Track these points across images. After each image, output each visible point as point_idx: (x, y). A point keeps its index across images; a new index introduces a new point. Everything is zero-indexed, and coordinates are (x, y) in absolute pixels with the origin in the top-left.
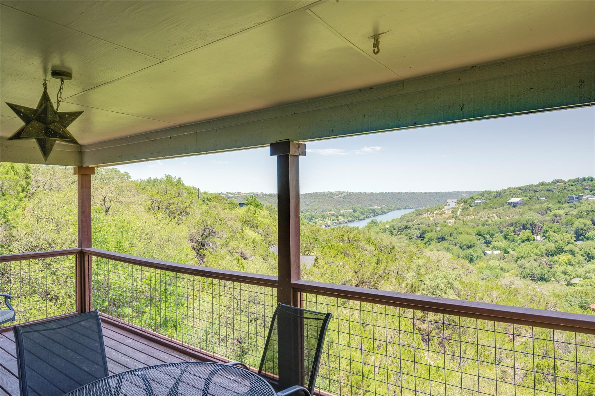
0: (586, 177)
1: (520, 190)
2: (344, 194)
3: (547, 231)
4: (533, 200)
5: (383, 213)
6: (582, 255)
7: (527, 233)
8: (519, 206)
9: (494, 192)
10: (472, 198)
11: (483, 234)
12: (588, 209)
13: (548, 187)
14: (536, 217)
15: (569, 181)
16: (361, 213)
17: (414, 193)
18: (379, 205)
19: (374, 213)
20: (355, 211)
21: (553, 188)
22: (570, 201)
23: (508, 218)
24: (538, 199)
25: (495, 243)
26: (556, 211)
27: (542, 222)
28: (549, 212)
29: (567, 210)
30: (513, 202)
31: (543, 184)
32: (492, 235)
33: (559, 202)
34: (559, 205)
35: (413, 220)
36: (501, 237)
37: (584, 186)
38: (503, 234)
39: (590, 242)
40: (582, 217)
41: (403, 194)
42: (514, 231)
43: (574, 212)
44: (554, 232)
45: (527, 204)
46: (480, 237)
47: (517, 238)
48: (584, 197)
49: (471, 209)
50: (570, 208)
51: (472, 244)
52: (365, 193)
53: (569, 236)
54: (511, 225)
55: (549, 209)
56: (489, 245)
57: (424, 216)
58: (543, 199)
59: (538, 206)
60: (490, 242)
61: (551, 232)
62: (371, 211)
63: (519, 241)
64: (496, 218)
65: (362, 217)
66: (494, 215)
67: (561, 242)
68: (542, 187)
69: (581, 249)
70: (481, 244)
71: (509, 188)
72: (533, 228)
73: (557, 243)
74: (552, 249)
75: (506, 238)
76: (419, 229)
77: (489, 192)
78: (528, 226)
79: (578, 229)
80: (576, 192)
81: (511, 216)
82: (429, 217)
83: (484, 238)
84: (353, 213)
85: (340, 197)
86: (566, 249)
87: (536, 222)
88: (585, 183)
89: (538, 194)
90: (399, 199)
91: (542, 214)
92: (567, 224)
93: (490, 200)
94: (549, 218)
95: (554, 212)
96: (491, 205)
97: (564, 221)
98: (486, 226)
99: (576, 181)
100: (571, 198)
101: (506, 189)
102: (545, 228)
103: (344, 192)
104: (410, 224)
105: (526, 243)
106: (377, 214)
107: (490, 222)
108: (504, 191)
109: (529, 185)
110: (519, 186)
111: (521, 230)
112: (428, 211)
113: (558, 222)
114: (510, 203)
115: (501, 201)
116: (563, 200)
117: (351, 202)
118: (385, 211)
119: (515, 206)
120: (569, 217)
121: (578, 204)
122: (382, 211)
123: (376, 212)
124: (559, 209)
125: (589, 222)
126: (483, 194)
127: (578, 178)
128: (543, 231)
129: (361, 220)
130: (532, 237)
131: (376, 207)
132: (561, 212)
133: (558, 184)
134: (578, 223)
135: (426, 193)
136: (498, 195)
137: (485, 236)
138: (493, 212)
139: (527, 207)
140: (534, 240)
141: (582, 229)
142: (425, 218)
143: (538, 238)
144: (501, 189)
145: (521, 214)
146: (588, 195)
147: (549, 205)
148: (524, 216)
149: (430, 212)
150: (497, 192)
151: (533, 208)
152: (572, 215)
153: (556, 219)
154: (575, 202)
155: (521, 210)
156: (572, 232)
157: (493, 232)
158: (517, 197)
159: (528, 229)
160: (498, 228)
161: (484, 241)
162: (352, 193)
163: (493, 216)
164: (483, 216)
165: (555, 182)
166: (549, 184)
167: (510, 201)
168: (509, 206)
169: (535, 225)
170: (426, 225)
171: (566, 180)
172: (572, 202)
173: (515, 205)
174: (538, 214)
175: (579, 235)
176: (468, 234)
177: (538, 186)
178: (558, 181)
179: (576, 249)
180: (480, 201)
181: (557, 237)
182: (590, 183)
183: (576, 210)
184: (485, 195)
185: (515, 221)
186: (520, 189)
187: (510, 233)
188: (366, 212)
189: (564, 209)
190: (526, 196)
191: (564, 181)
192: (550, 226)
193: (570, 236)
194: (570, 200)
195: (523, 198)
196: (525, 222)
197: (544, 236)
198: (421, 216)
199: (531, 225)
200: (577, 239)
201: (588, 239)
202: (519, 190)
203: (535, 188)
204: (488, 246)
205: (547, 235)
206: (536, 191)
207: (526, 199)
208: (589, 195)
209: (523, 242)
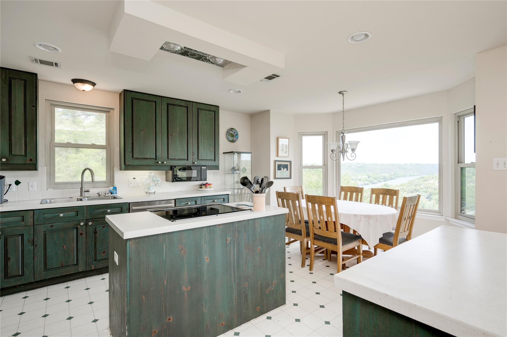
2: (360, 164)
5: (392, 179)
16: (374, 178)
17: (418, 164)
18: (389, 173)
19: (385, 179)
20: (369, 177)
35: (420, 185)
41: (408, 165)
52: (377, 164)
57: (430, 182)
62: (382, 177)
65: (375, 181)
76: (427, 192)
82: (434, 183)
84: (368, 179)
85: (357, 167)
90: (405, 169)
103: (359, 164)
104: (418, 188)
106: (386, 180)
112: (433, 178)
117: (366, 170)
118: (393, 177)
122: (391, 177)
123: (386, 178)
129: (374, 183)
131: (385, 174)
135: (428, 164)
142: (431, 183)
149: (434, 179)
162: (366, 164)
170: (432, 188)
188: (378, 178)
198: (427, 182)
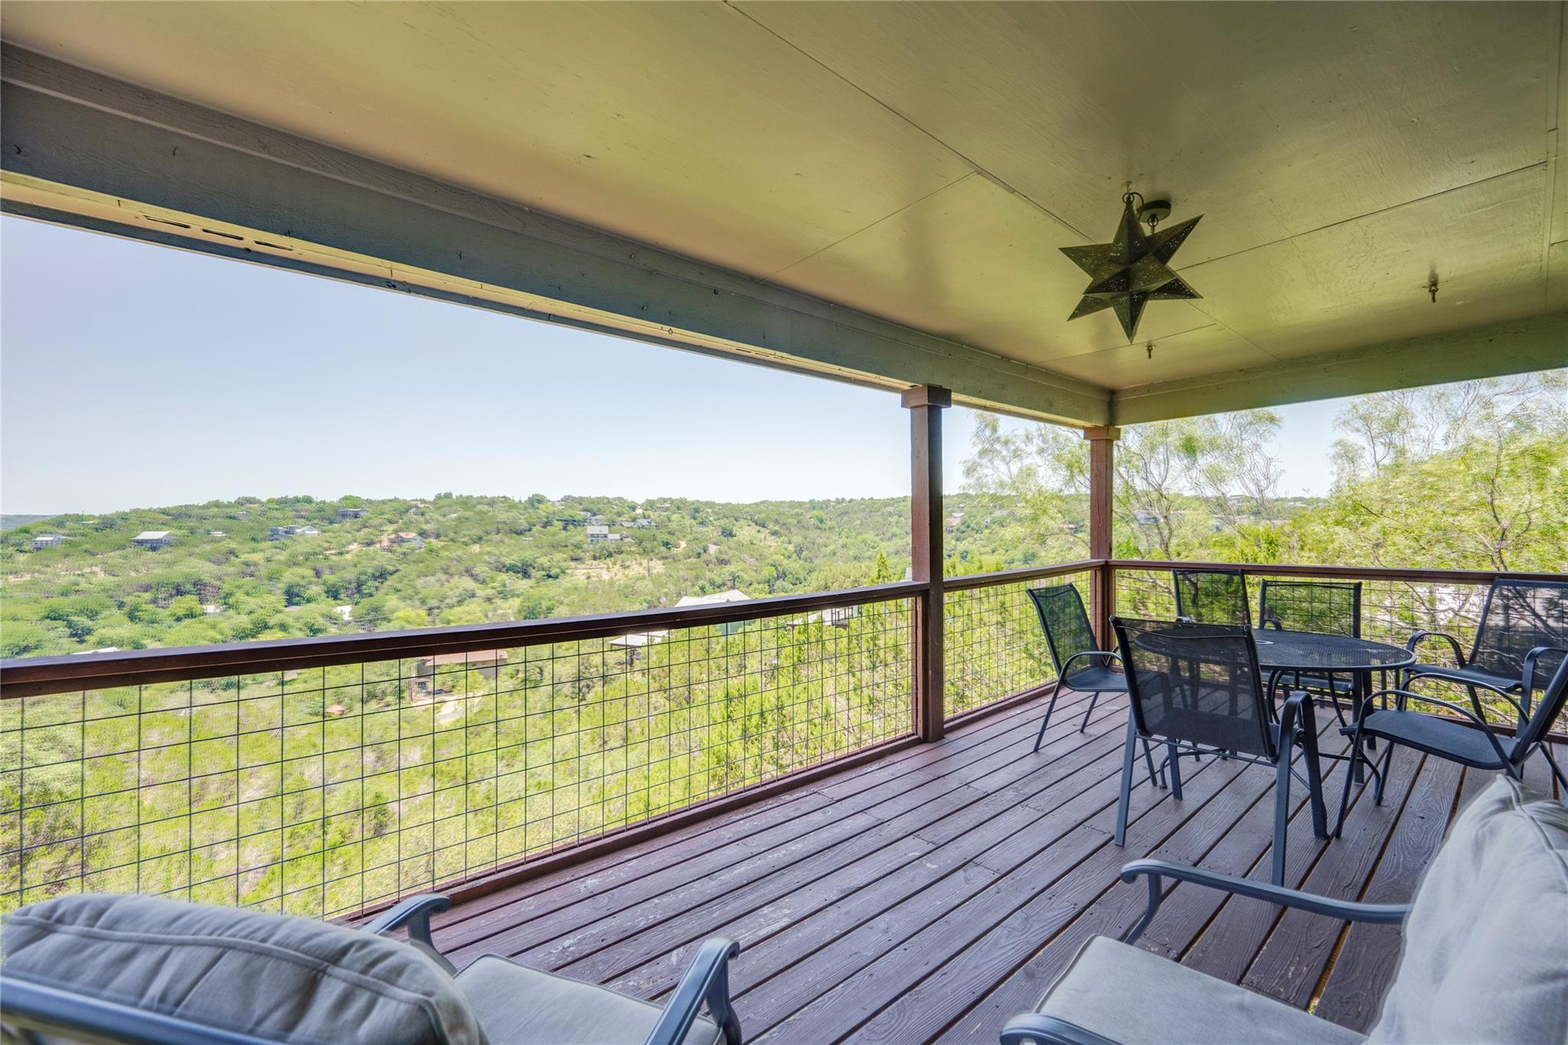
0: (300, 496)
1: (168, 515)
3: (230, 595)
4: (199, 536)
6: (300, 629)
7: (190, 601)
8: (166, 548)
9: (93, 517)
10: (26, 531)
11: (67, 616)
12: (305, 550)
13: (228, 510)
14: (205, 570)
15: (269, 501)
21: (239, 512)
22: (275, 537)
23: (133, 574)
24: (208, 532)
25: (103, 631)
26: (246, 555)
27: (220, 579)
28: (233, 558)
29: (268, 553)
30: (151, 540)
31: (217, 504)
32: (93, 615)
33: (253, 539)
34: (254, 545)
36: (119, 615)
37: (297, 511)
38: (126, 609)
39: (312, 605)
40: (296, 564)
42: (154, 601)
43: (282, 556)
44: (248, 594)
45: (183, 544)
46: (55, 623)
47: (163, 613)
48: (297, 530)
49: (22, 558)
50: (274, 550)
51: (32, 641)
53: (273, 598)
54: (147, 588)
55: (232, 552)
56: (87, 638)
58: (219, 534)
59: (208, 547)
60: (89, 631)
61: (240, 595)
63: (170, 621)
64: (101, 575)
66: (97, 569)
67: (261, 611)
68: (216, 510)
69: (297, 619)
70: (61, 640)
71: (137, 511)
72: (200, 589)
73: (253, 615)
74: (244, 626)
75: (132, 617)
77: (78, 519)
78: (189, 587)
79: (292, 586)
80: (283, 522)
81: (143, 570)
83: (70, 625)
86: (271, 622)
87: (206, 578)
88: (298, 506)
89: (207, 525)
91: (219, 563)
92: (270, 579)
93: (83, 535)
94: (232, 569)
95: (244, 557)
96: (88, 546)
97: (263, 572)
98: (73, 597)
99: (283, 502)
100: (275, 532)
101: (127, 510)
102: (226, 588)
105: (187, 621)
107: (83, 586)
108: (124, 517)
109: (186, 506)
110: (163, 506)
111: (172, 596)
113: (251, 575)
114: (141, 543)
115: (114, 536)
116: (260, 536)
119: (154, 549)
120: (273, 566)
121: (288, 542)
124: (254, 551)
125: (310, 573)
126: (59, 522)
127: (286, 498)
128: (223, 595)
130: (198, 608)
132: (257, 557)
133: (248, 505)
134: (289, 576)
136: (107, 524)
137: (74, 618)
138: (91, 562)
139: (182, 551)
140: (204, 614)
141: (298, 585)
143: (210, 608)
144: (114, 512)
145: (170, 564)
146: (303, 526)
147: (233, 545)
148: (176, 568)
150: (103, 518)
151: (197, 550)
152: (279, 562)
153: (249, 570)
154: (283, 540)
155: (168, 556)
156: (279, 592)
157: (98, 608)
158: (157, 530)
159: (189, 593)
160: (111, 597)
161: (68, 631)
163: (93, 573)
164: (63, 573)
165: (242, 502)
166: (229, 505)
167: (138, 538)
168: (140, 548)
169: (205, 585)
171: (264, 499)
172: (277, 539)
173: (154, 546)
174: (208, 563)
175: (292, 596)
176: (15, 619)
177: (205, 507)
178: (250, 501)
179: (290, 621)
180: (51, 539)
181: (252, 602)
182: (308, 507)
183: (284, 553)
184: (69, 524)
185: (156, 580)
186: (164, 512)
187: (145, 607)
189: (261, 551)
190: (180, 528)
191: (259, 502)
192: (237, 583)
193: (277, 599)
194: (274, 535)
195: (174, 531)
196: (180, 580)
197: (225, 604)
199: (195, 584)
200: (290, 602)
201: (309, 601)
202: (162, 516)
203: (200, 511)
204: (81, 642)
205: (231, 601)
206: (202, 518)
207: (179, 532)
208: (307, 527)
209: (179, 619)
